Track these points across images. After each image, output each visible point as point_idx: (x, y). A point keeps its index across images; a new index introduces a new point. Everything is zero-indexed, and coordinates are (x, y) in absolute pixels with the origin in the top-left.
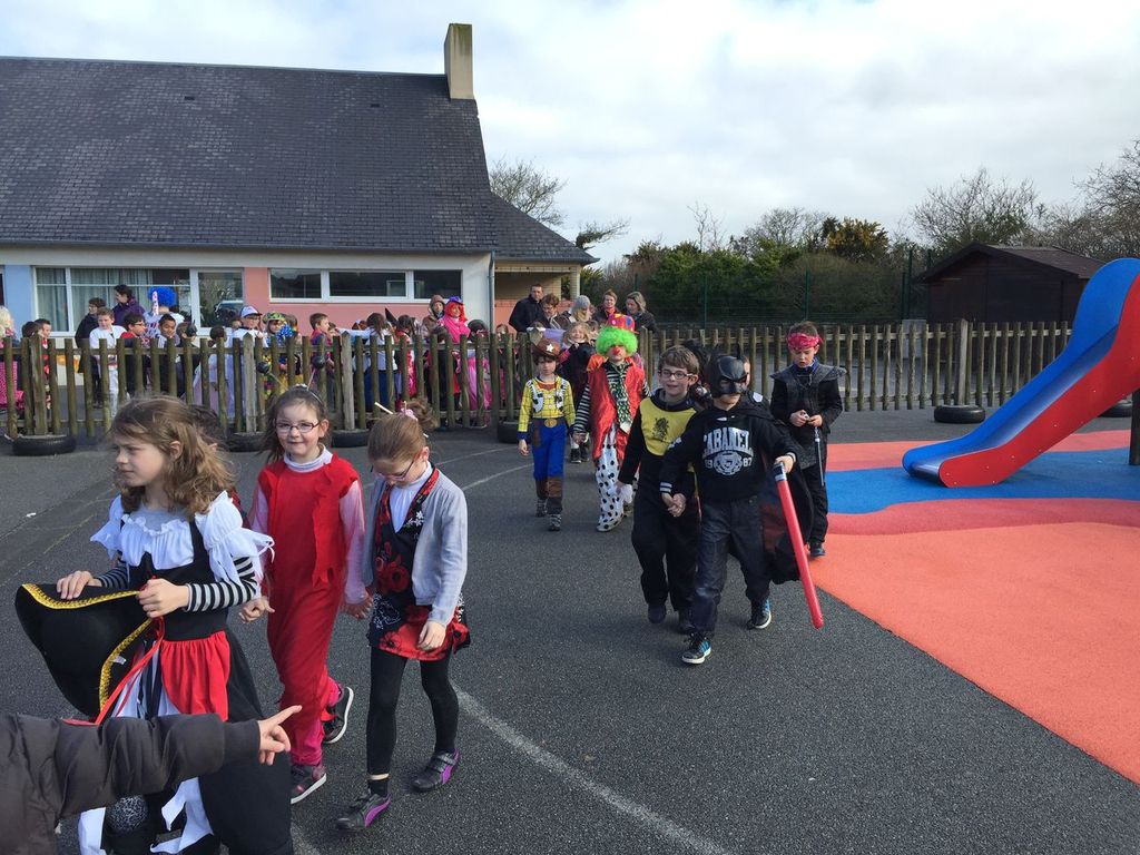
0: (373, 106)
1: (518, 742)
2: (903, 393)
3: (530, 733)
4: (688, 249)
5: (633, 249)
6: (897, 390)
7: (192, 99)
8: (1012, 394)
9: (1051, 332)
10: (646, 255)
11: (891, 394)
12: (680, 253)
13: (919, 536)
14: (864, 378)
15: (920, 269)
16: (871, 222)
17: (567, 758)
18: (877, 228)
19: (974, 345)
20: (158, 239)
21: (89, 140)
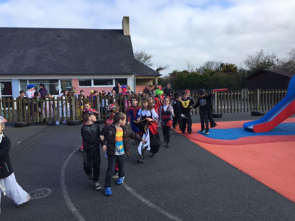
0: (104, 37)
1: (144, 200)
2: (243, 108)
3: (147, 198)
4: (185, 72)
5: (171, 72)
6: (241, 107)
7: (59, 37)
8: (272, 108)
9: (281, 92)
10: (175, 73)
11: (239, 108)
12: (183, 73)
13: (248, 146)
14: (232, 104)
15: (246, 76)
16: (233, 64)
17: (157, 204)
18: (235, 65)
19: (261, 95)
20: (50, 72)
21: (33, 48)
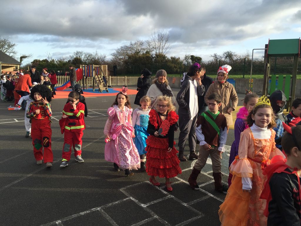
10: (36, 61)
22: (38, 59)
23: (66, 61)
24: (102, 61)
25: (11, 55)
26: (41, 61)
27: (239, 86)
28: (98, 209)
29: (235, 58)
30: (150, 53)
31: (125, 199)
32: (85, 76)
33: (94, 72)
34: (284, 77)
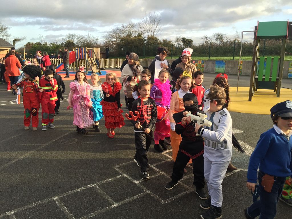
22: (31, 42)
23: (59, 44)
24: (95, 44)
25: (5, 38)
26: (34, 44)
27: (229, 68)
28: (94, 185)
29: (225, 41)
30: (142, 35)
31: (119, 176)
32: (78, 58)
33: (87, 54)
34: (273, 59)
